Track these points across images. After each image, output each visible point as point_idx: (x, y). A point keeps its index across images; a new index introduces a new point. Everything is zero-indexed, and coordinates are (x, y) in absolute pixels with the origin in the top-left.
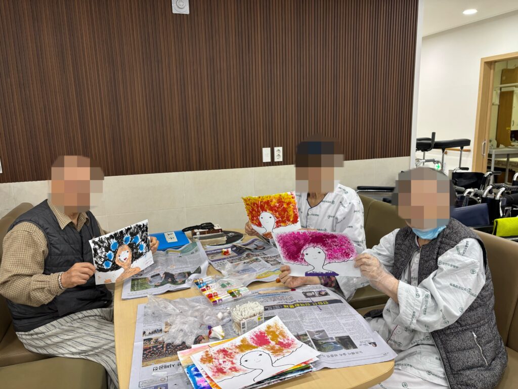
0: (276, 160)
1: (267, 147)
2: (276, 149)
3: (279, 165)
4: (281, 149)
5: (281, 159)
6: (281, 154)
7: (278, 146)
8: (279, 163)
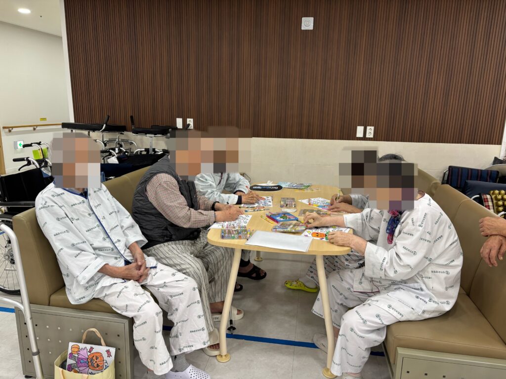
0: (367, 136)
1: (361, 126)
2: (368, 128)
3: (369, 140)
4: (373, 128)
5: (372, 136)
6: (372, 132)
7: (371, 126)
8: (370, 139)
